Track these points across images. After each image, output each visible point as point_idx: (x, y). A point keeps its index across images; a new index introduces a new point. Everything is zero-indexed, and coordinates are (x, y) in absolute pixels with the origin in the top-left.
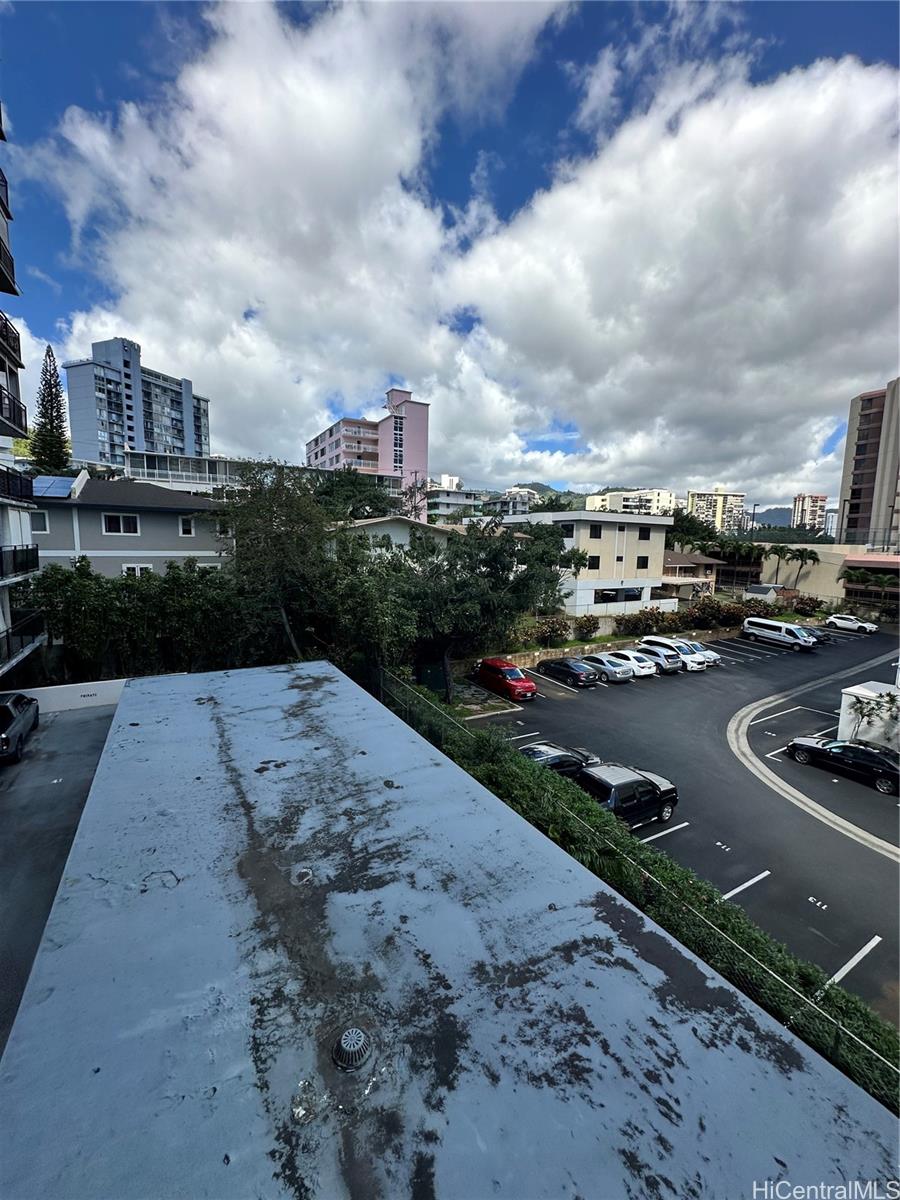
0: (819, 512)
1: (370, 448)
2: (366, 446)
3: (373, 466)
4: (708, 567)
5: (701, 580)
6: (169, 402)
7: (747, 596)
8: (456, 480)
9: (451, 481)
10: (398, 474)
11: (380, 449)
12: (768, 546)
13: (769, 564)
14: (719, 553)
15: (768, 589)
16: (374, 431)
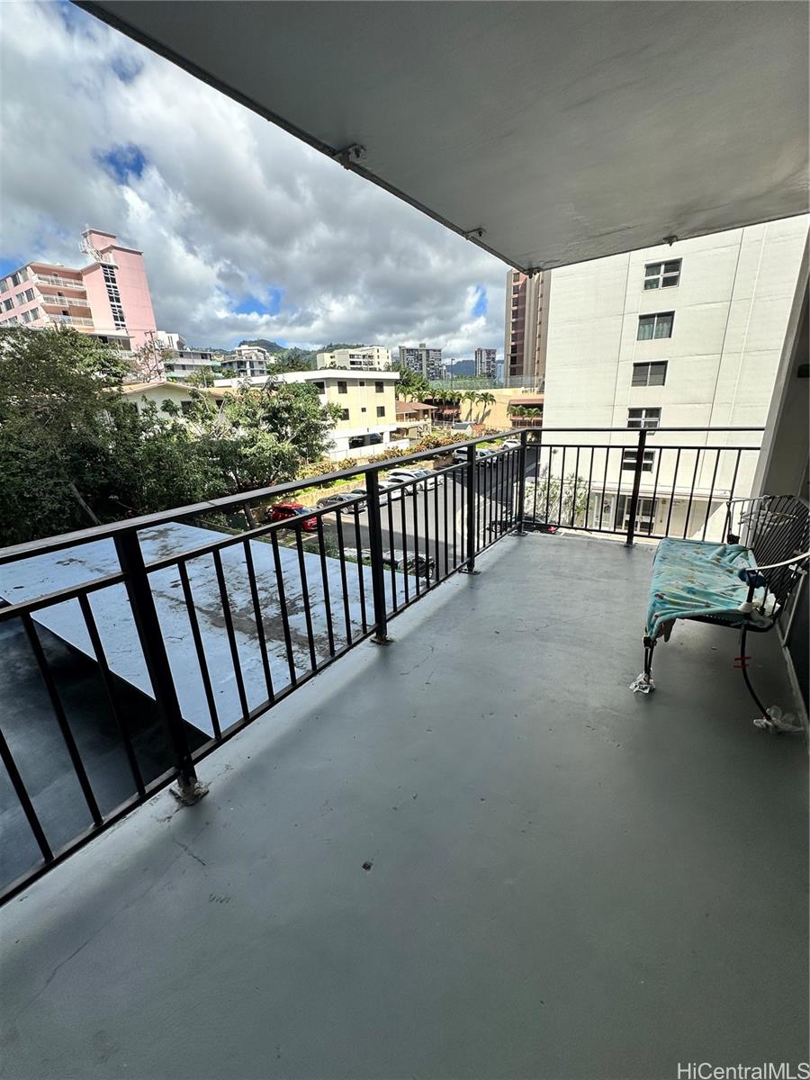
0: (492, 363)
1: (77, 302)
2: (71, 299)
3: (86, 323)
4: (426, 412)
5: (422, 422)
7: (454, 432)
8: (176, 338)
9: (170, 339)
10: (122, 333)
11: (90, 303)
12: (463, 392)
13: (465, 406)
14: (431, 400)
15: (466, 426)
16: (78, 282)
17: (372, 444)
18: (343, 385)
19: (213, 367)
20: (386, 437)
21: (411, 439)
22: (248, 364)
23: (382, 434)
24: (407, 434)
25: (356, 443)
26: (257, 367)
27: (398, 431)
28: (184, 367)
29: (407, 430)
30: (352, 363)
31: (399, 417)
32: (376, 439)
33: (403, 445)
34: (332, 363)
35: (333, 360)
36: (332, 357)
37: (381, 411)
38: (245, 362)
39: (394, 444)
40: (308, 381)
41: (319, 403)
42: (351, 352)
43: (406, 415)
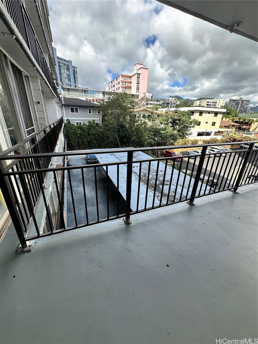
2: (128, 84)
3: (130, 91)
4: (233, 126)
5: (231, 130)
6: (66, 68)
7: (245, 135)
8: (151, 95)
9: (149, 95)
10: (137, 94)
11: (132, 85)
12: (255, 119)
13: (254, 125)
14: (238, 121)
15: (252, 133)
16: (130, 79)
17: (206, 135)
18: (201, 113)
19: (159, 104)
20: (213, 134)
21: (223, 136)
22: (170, 104)
23: (211, 132)
24: (222, 133)
25: (200, 134)
26: (173, 105)
27: (219, 132)
28: (151, 104)
29: (222, 132)
30: (207, 105)
31: (221, 127)
32: (208, 134)
33: (219, 137)
34: (199, 104)
35: (200, 103)
36: (200, 102)
37: (214, 124)
38: (169, 103)
39: (215, 137)
40: (189, 111)
41: (190, 119)
42: (208, 100)
43: (224, 126)
